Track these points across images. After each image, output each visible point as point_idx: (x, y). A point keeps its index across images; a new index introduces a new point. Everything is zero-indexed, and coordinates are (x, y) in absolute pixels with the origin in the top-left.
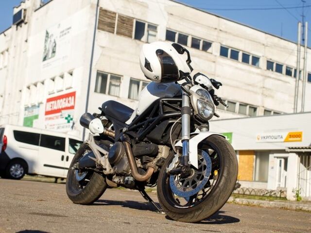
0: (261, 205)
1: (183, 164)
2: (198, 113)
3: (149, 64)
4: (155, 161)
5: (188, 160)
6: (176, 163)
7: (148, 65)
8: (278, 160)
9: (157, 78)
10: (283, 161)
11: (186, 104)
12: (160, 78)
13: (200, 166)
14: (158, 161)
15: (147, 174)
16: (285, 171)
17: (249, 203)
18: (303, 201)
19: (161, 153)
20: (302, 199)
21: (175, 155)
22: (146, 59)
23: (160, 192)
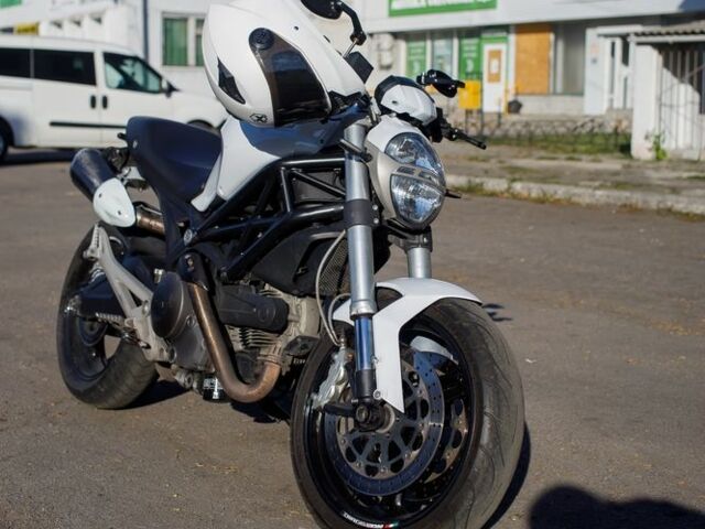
0: (575, 199)
1: (361, 397)
2: (394, 216)
3: (232, 79)
4: (281, 343)
5: (374, 385)
6: (339, 383)
7: (227, 83)
8: (608, 43)
9: (260, 119)
10: (619, 43)
11: (357, 191)
12: (271, 118)
13: (410, 401)
14: (291, 345)
15: (262, 384)
16: (623, 67)
17: (545, 194)
18: (670, 161)
19: (297, 322)
20: (669, 156)
21: (336, 357)
22: (220, 66)
23: (301, 461)
